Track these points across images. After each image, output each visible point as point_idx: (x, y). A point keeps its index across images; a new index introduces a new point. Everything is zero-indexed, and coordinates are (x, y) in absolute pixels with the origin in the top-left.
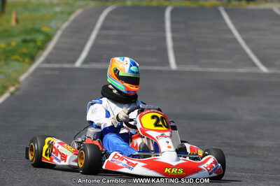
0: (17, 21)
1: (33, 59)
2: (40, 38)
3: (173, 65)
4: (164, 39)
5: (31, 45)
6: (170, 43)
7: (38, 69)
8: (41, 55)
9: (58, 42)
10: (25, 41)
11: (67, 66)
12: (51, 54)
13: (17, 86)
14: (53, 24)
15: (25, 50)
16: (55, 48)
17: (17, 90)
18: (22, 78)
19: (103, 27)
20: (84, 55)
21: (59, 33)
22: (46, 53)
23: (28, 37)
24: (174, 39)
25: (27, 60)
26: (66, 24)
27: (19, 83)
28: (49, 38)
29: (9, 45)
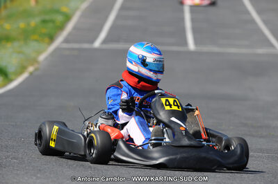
0: (37, 2)
1: (52, 39)
2: (59, 18)
3: (192, 45)
4: (182, 20)
5: (51, 25)
7: (57, 49)
9: (77, 22)
10: (44, 22)
11: (86, 46)
12: (70, 34)
13: (36, 65)
14: (72, 4)
15: (44, 31)
16: (75, 28)
17: (36, 70)
18: (42, 58)
20: (103, 35)
22: (65, 33)
23: (47, 17)
24: (193, 20)
25: (47, 40)
27: (38, 62)
28: (68, 18)
29: (28, 25)
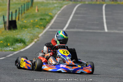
0: (38, 10)
1: (45, 27)
2: (48, 18)
3: (106, 30)
4: (102, 18)
5: (44, 21)
6: (105, 20)
7: (47, 31)
8: (48, 25)
9: (56, 20)
10: (41, 19)
11: (59, 30)
12: (52, 25)
13: (38, 39)
14: (54, 12)
15: (41, 23)
16: (55, 22)
17: (38, 40)
18: (40, 35)
19: (76, 13)
20: (67, 25)
21: (56, 16)
22: (50, 25)
23: (42, 18)
24: (106, 18)
25: (42, 28)
26: (59, 12)
27: (39, 37)
28: (52, 18)
29: (35, 21)
